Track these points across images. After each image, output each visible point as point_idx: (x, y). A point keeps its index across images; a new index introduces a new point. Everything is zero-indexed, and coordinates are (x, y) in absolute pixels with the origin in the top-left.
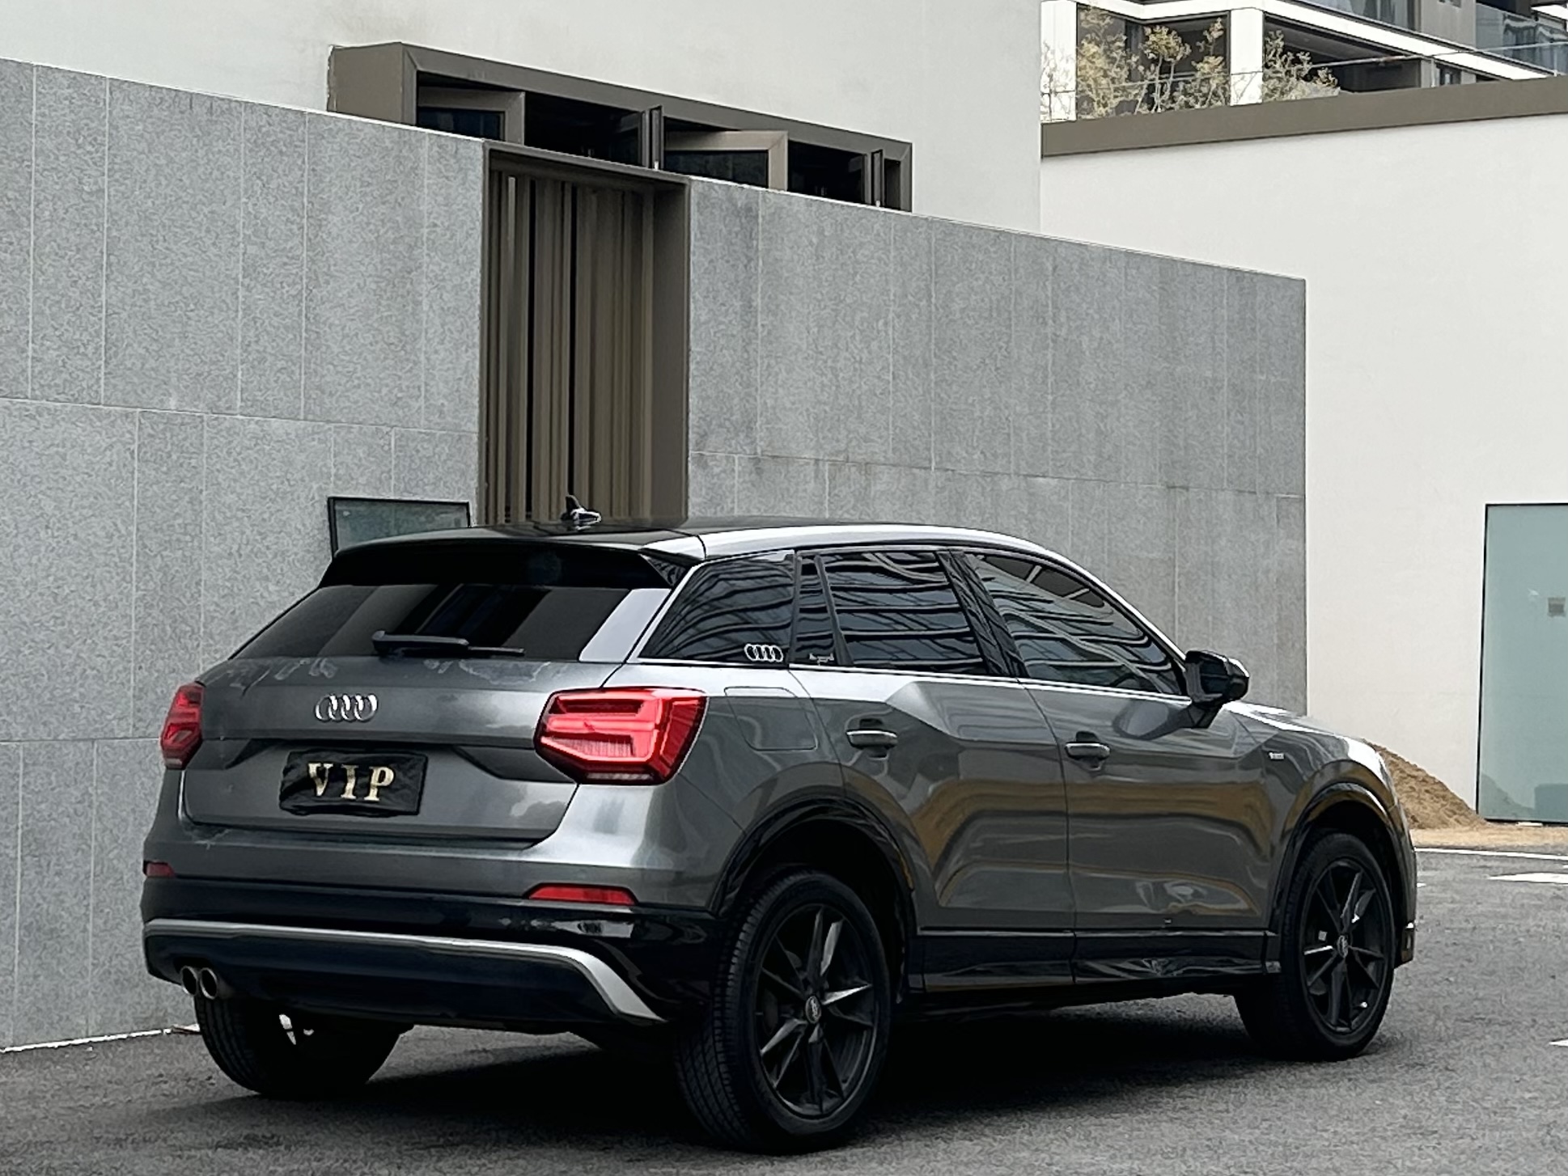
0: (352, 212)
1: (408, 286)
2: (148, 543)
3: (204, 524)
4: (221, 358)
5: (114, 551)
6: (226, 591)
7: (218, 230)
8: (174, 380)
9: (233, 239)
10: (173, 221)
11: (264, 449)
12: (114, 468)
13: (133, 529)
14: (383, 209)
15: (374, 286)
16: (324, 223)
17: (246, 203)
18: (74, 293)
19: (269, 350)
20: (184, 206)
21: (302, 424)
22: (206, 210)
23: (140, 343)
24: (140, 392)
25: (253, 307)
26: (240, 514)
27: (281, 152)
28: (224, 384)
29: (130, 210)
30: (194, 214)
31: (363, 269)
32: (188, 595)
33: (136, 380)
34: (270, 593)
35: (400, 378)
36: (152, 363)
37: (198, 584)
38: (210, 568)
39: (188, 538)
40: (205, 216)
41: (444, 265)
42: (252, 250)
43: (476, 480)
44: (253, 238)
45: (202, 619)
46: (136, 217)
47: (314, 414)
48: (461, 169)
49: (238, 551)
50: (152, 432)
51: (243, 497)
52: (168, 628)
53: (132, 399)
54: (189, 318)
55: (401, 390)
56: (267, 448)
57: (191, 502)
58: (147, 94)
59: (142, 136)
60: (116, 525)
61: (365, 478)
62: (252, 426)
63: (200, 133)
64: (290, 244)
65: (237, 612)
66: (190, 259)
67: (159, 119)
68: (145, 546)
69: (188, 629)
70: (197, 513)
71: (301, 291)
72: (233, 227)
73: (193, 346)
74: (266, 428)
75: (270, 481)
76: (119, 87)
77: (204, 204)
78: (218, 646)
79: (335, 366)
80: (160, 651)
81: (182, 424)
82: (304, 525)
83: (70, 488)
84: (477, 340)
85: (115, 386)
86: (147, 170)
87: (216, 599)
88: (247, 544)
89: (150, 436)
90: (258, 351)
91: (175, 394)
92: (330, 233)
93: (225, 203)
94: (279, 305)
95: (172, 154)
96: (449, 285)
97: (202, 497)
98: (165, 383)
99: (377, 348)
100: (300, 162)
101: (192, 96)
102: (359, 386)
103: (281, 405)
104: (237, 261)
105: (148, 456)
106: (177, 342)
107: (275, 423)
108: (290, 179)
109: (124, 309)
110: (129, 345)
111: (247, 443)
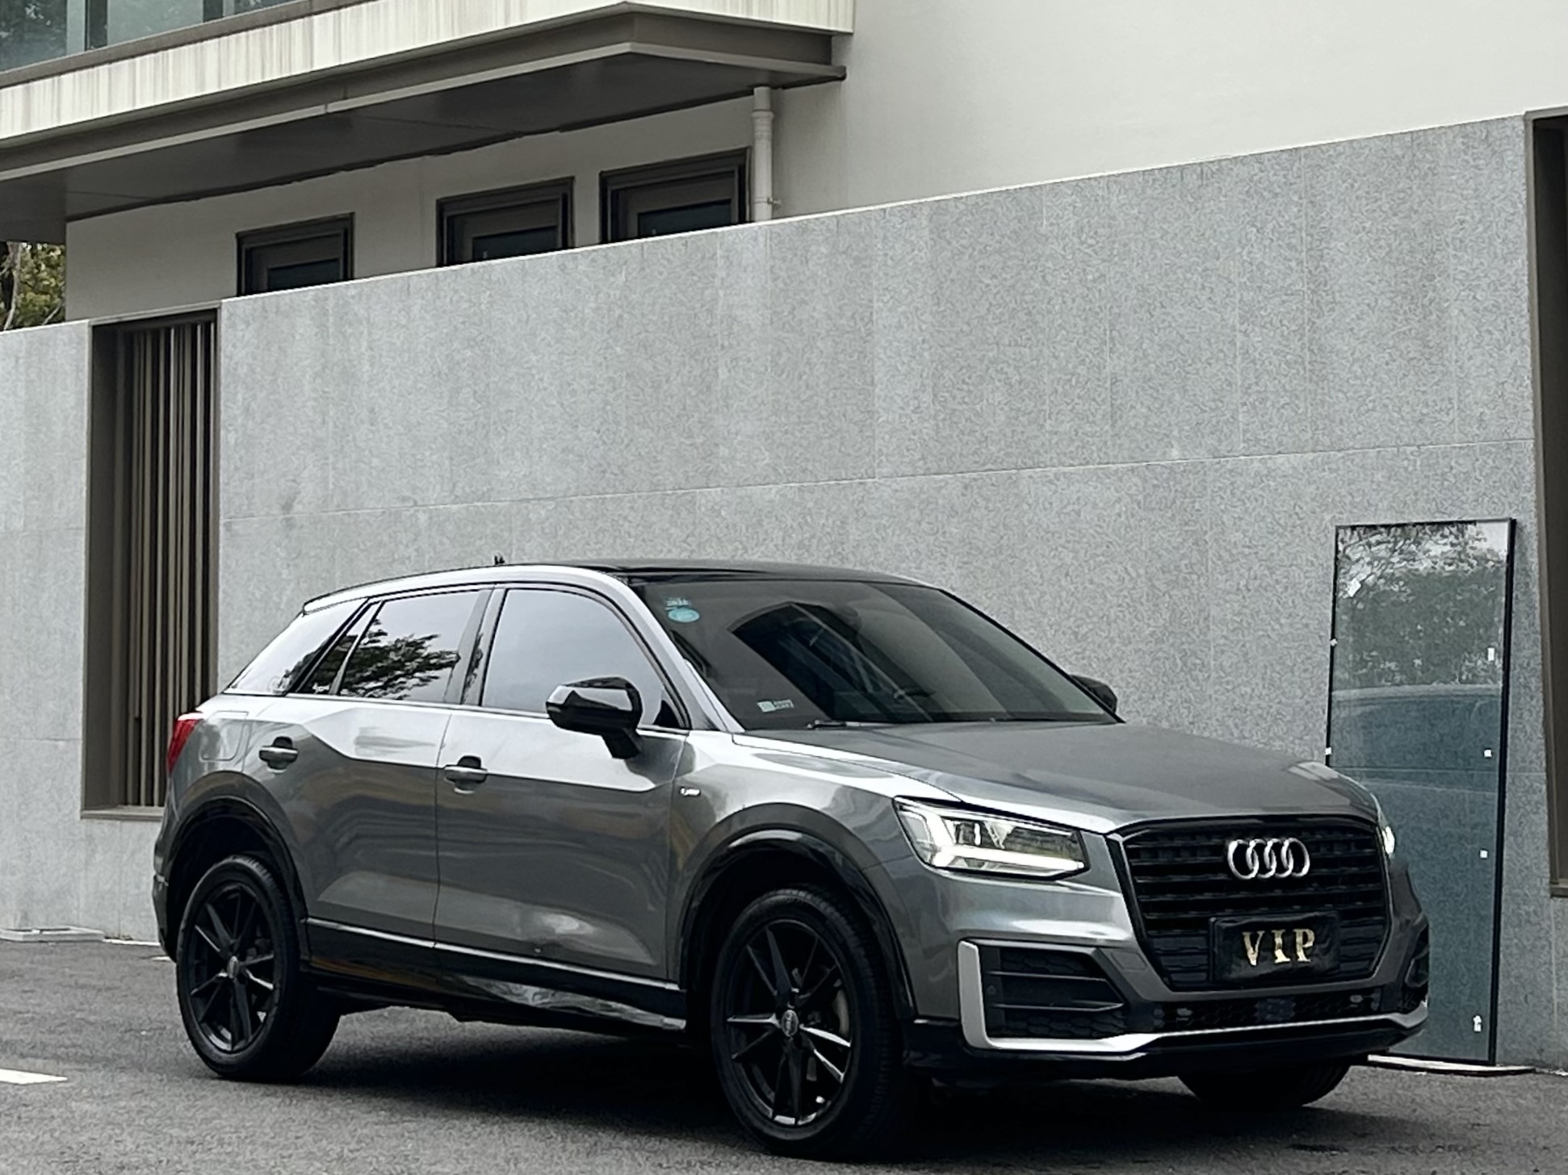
0: (1357, 233)
1: (1431, 294)
2: (1157, 583)
3: (1210, 563)
4: (1220, 405)
5: (1125, 593)
6: (1236, 625)
7: (1213, 286)
8: (1176, 433)
9: (1229, 290)
10: (1169, 287)
11: (1269, 486)
12: (1123, 518)
13: (1142, 571)
14: (1395, 221)
15: (1387, 303)
16: (1326, 251)
17: (1240, 253)
18: (1082, 370)
19: (1271, 388)
20: (1179, 271)
21: (1311, 456)
22: (1200, 269)
23: (1142, 403)
24: (1143, 447)
25: (1252, 351)
26: (1247, 551)
27: (1276, 195)
28: (1225, 429)
29: (1129, 286)
30: (1189, 276)
31: (1373, 288)
32: (1197, 630)
33: (1139, 437)
34: (1281, 625)
35: (1424, 393)
36: (1154, 420)
37: (1206, 619)
38: (1218, 605)
39: (1194, 577)
40: (1200, 274)
41: (1476, 261)
42: (1248, 296)
43: (1533, 492)
44: (1249, 284)
45: (1212, 652)
46: (1134, 291)
47: (1323, 445)
48: (1494, 152)
49: (1246, 586)
50: (1155, 483)
51: (1250, 534)
52: (1178, 661)
53: (1137, 455)
54: (1188, 373)
55: (1427, 405)
56: (1272, 484)
57: (1196, 543)
58: (1141, 179)
59: (1137, 218)
60: (1126, 569)
61: (1386, 503)
62: (1256, 464)
63: (1191, 200)
64: (1289, 281)
65: (1248, 645)
66: (1187, 318)
67: (1153, 198)
68: (1153, 586)
69: (1198, 661)
70: (1203, 553)
71: (1301, 326)
72: (1227, 278)
73: (1192, 398)
74: (1270, 463)
75: (1277, 516)
76: (1115, 182)
77: (1198, 264)
78: (1229, 678)
79: (1345, 393)
80: (1172, 683)
81: (1185, 471)
82: (1316, 556)
83: (1085, 540)
84: (1526, 335)
85: (1121, 446)
86: (1143, 248)
87: (1225, 633)
88: (1255, 578)
89: (1155, 486)
90: (1259, 392)
91: (1176, 445)
92: (1333, 260)
93: (1218, 259)
94: (1280, 343)
95: (1165, 226)
96: (1484, 283)
97: (1207, 538)
98: (1167, 436)
99: (1393, 366)
100: (1296, 198)
101: (1181, 168)
102: (1374, 409)
103: (1285, 440)
104: (1234, 310)
105: (1154, 505)
106: (1177, 397)
107: (1280, 459)
108: (1287, 218)
109: (1126, 376)
110: (1132, 407)
111: (1251, 482)
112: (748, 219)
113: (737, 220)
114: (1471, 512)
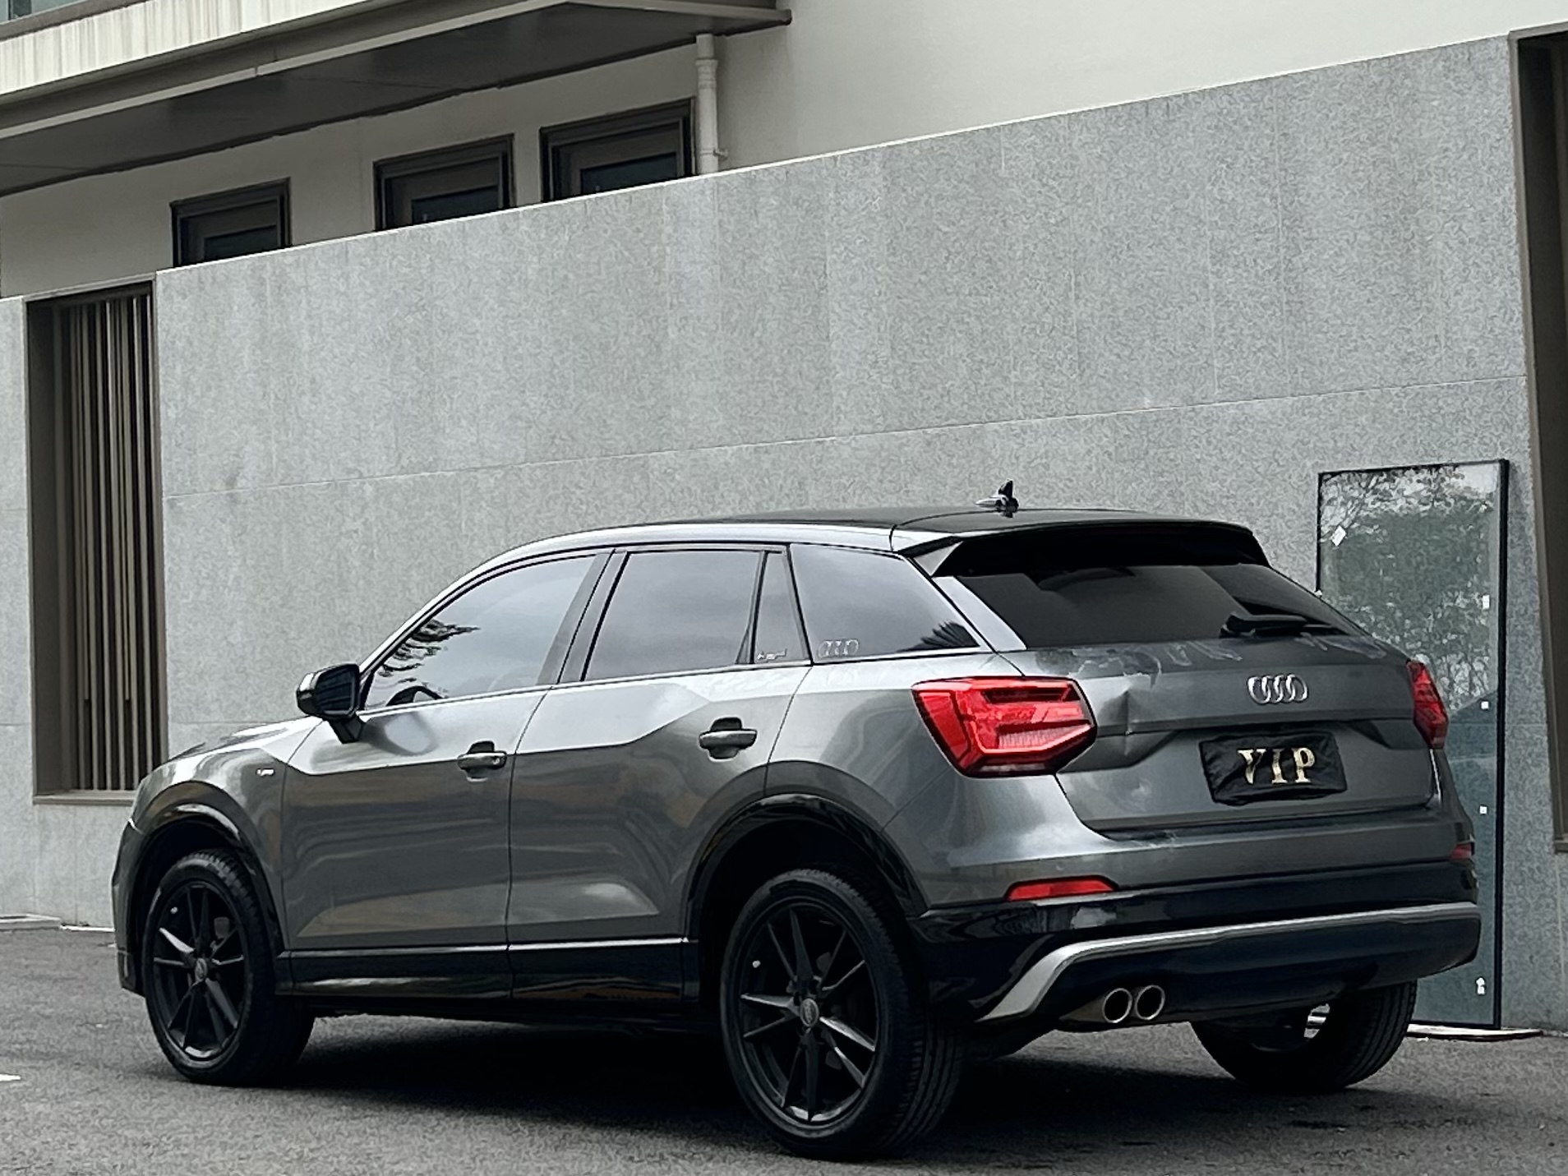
0: (1334, 165)
1: (1413, 227)
4: (1193, 350)
7: (1183, 226)
8: (1147, 380)
9: (1199, 230)
10: (1136, 228)
11: (1247, 433)
12: (1094, 471)
14: (1373, 150)
15: (1368, 238)
16: (1301, 186)
17: (1210, 191)
18: (1047, 319)
19: (1246, 331)
20: (1146, 211)
21: (1290, 400)
22: (1168, 209)
23: (1111, 351)
24: (1113, 397)
25: (1225, 293)
26: (1224, 501)
27: (1247, 128)
28: (1199, 375)
29: (1094, 229)
30: (1156, 216)
31: (1352, 222)
33: (1109, 386)
35: (1408, 331)
36: (1124, 368)
40: (1168, 214)
41: (1461, 191)
42: (1220, 235)
43: (1527, 431)
44: (1220, 223)
46: (1100, 234)
47: (1303, 388)
48: (1478, 77)
50: (1127, 433)
51: (1227, 484)
53: (1107, 405)
54: (1158, 318)
55: (1412, 345)
56: (1251, 431)
57: (1171, 494)
58: (1103, 116)
59: (1100, 157)
61: (1371, 447)
62: (1233, 411)
63: (1157, 137)
64: (1261, 219)
66: (1157, 261)
67: (1117, 136)
71: (1279, 262)
72: (1197, 217)
73: (1163, 344)
74: (1247, 410)
75: (1256, 464)
76: (1077, 120)
77: (1166, 204)
79: (1325, 334)
81: (1157, 420)
82: (1298, 505)
83: (1055, 495)
84: (1516, 268)
85: (1090, 396)
86: (1107, 188)
89: (1126, 436)
90: (1233, 335)
91: (1148, 393)
92: (1309, 195)
93: (1187, 197)
94: (1256, 284)
95: (1131, 165)
96: (1470, 213)
97: (1182, 489)
98: (1138, 384)
99: (1375, 304)
100: (1268, 131)
101: (1146, 104)
102: (1356, 349)
103: (1263, 384)
104: (1205, 249)
105: (1125, 455)
106: (1148, 343)
107: (1258, 404)
108: (1258, 151)
109: (1094, 323)
110: (1101, 355)
111: (1227, 429)
112: (693, 171)
113: (683, 173)
114: (1462, 454)
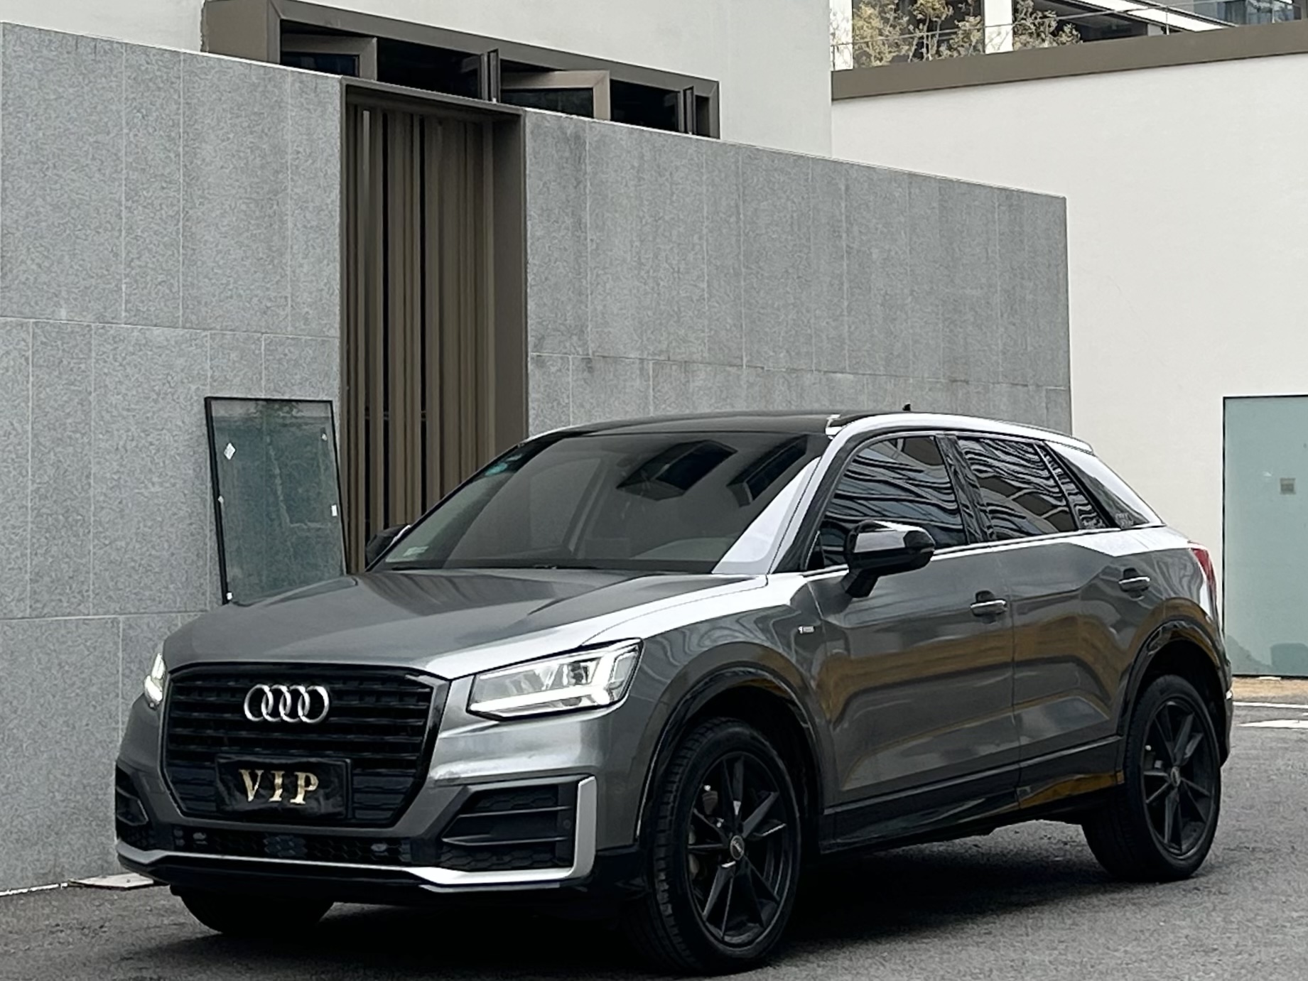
0: (223, 141)
1: (275, 207)
2: (42, 440)
3: (93, 423)
4: (106, 273)
5: (11, 448)
6: (114, 483)
7: (103, 159)
8: (64, 294)
9: (116, 166)
10: (62, 150)
11: (147, 355)
12: (10, 373)
13: (29, 427)
14: (250, 138)
15: (244, 207)
16: (198, 150)
17: (128, 134)
19: (150, 265)
20: (71, 137)
21: (180, 332)
22: (91, 140)
23: (33, 260)
24: (32, 304)
25: (135, 227)
26: (125, 413)
27: (159, 89)
28: (110, 297)
29: (23, 140)
30: (81, 143)
31: (234, 192)
32: (79, 487)
33: (29, 293)
34: (153, 484)
35: (268, 289)
36: (44, 278)
37: (88, 477)
38: (99, 463)
39: (78, 435)
40: (91, 145)
41: (306, 188)
42: (134, 176)
43: (338, 381)
44: (134, 165)
45: (93, 508)
46: (28, 147)
47: (191, 322)
48: (320, 102)
49: (124, 447)
50: (44, 340)
51: (128, 398)
52: (61, 517)
53: (27, 310)
54: (77, 237)
55: (270, 300)
56: (150, 353)
57: (80, 403)
58: (37, 36)
59: (32, 74)
60: (12, 424)
61: (238, 379)
62: (136, 333)
63: (85, 71)
64: (168, 170)
65: (124, 502)
66: (78, 184)
67: (49, 59)
68: (39, 443)
69: (79, 517)
70: (87, 414)
71: (178, 212)
72: (116, 155)
73: (81, 262)
74: (148, 335)
75: (153, 383)
76: (11, 31)
77: (90, 135)
78: (108, 533)
79: (210, 279)
80: (54, 538)
81: (72, 332)
82: (183, 422)
84: (337, 254)
85: (10, 299)
86: (38, 105)
87: (104, 490)
88: (132, 440)
89: (42, 343)
90: (140, 267)
91: (64, 306)
92: (204, 160)
93: (108, 133)
94: (159, 225)
95: (61, 90)
96: (311, 205)
97: (91, 398)
98: (56, 296)
99: (247, 263)
100: (176, 97)
101: (78, 39)
102: (231, 297)
103: (161, 315)
104: (120, 185)
105: (41, 362)
106: (67, 259)
107: (157, 331)
108: (167, 112)
109: (17, 229)
110: (23, 262)
111: (131, 349)
114: (298, 393)
